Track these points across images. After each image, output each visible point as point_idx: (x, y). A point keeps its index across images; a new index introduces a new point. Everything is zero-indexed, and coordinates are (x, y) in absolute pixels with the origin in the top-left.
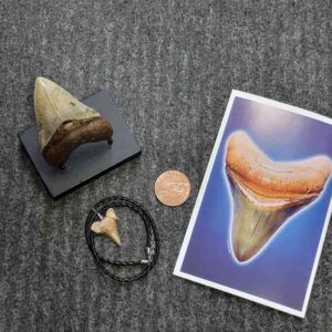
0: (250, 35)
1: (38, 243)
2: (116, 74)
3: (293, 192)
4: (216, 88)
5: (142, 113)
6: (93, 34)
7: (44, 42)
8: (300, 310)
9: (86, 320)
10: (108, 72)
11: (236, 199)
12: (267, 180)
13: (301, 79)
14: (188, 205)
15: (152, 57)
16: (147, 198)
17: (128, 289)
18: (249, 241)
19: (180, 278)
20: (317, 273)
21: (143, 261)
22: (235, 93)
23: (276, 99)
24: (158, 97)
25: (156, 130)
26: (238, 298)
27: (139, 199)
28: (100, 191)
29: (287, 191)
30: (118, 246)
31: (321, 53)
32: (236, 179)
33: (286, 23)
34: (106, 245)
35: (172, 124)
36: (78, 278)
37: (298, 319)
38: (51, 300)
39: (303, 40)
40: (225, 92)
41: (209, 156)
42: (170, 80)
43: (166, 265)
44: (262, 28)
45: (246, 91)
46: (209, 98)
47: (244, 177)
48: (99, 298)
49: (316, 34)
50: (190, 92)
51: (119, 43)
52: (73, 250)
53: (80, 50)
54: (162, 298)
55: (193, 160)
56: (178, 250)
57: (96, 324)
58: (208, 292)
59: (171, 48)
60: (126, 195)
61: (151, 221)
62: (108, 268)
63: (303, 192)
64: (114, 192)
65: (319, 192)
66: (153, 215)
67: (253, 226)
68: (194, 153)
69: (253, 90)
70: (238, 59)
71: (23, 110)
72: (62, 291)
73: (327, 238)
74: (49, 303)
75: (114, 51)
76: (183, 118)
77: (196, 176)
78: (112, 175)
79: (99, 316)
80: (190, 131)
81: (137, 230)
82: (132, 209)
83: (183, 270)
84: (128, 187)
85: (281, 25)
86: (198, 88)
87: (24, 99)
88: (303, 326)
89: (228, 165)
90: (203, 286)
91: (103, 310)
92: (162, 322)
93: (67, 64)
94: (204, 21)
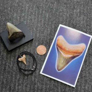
0: (65, 10)
1: (4, 63)
2: (28, 18)
3: (74, 53)
4: (55, 23)
5: (35, 29)
6: (23, 7)
7: (9, 9)
8: (74, 85)
9: (15, 84)
10: (26, 18)
11: (58, 54)
12: (67, 49)
13: (79, 22)
14: (45, 55)
15: (38, 14)
16: (34, 52)
17: (27, 77)
18: (61, 65)
19: (42, 75)
20: (79, 75)
21: (32, 69)
22: (60, 25)
23: (71, 28)
24: (39, 25)
25: (38, 34)
26: (57, 81)
27: (32, 52)
28: (22, 50)
29: (72, 53)
30: (25, 65)
31: (85, 16)
32: (59, 48)
33: (76, 7)
34: (22, 64)
35: (43, 33)
36: (14, 73)
37: (73, 88)
38: (6, 78)
39: (80, 12)
40: (58, 25)
41: (52, 42)
42: (43, 21)
43: (38, 71)
44: (69, 8)
45: (63, 25)
46: (53, 26)
47: (61, 48)
48: (19, 79)
49: (84, 10)
50: (48, 24)
51: (30, 10)
52: (13, 65)
53: (19, 11)
54: (37, 80)
55: (48, 43)
56: (42, 67)
57: (18, 86)
58: (49, 79)
59: (44, 12)
60: (29, 51)
61: (35, 59)
62: (22, 71)
63: (77, 53)
64: (25, 50)
65: (81, 53)
66: (36, 57)
67: (62, 62)
68: (48, 41)
69: (65, 25)
70: (62, 16)
71: (2, 27)
72: (9, 76)
73: (83, 66)
74: (6, 79)
75: (28, 12)
76: (45, 31)
77: (48, 47)
78: (25, 46)
79: (19, 83)
80: (47, 35)
81: (31, 61)
82: (30, 55)
83: (43, 72)
84: (29, 49)
85: (74, 7)
86: (50, 23)
87: (3, 24)
88: (75, 89)
89: (57, 45)
90: (48, 77)
91: (20, 82)
92: (36, 86)
93: (15, 15)
94: (53, 5)
